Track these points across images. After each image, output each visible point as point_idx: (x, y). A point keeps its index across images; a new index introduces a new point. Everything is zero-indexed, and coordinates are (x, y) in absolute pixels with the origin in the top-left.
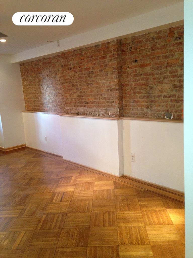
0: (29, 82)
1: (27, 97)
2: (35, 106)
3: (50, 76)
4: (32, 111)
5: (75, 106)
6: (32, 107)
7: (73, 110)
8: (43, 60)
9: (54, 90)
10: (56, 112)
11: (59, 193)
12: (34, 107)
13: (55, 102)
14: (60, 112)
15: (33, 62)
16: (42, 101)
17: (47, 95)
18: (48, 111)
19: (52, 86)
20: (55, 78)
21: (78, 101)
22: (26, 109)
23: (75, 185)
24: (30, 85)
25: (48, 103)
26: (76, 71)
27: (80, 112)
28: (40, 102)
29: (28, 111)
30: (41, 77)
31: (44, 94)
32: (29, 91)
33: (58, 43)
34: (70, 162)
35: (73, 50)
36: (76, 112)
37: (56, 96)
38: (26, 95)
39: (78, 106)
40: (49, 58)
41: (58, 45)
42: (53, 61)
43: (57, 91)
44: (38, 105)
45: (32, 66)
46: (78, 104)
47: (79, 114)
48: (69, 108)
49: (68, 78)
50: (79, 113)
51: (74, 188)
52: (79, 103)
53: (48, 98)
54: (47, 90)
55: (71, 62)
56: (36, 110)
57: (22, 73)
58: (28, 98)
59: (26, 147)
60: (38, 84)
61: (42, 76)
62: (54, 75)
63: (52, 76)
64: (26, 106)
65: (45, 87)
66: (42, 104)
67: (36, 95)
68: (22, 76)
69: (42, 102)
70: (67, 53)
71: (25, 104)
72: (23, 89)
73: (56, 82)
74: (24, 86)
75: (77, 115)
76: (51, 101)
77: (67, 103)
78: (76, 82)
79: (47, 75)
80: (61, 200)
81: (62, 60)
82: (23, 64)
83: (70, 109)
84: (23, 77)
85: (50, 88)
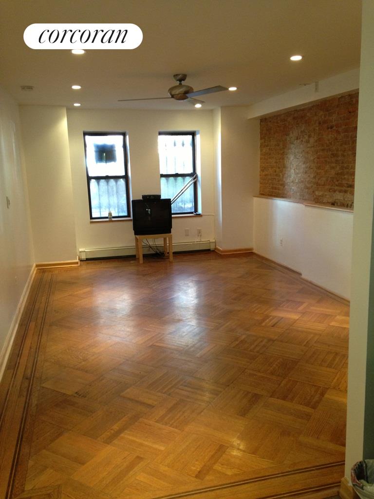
0: (269, 149)
1: (264, 173)
2: (273, 188)
3: (301, 139)
4: (269, 195)
5: (331, 191)
6: (268, 190)
7: (327, 196)
8: (295, 113)
9: (304, 163)
10: (302, 199)
11: (276, 317)
12: (271, 190)
13: (302, 182)
14: (308, 200)
15: (280, 115)
16: (284, 179)
17: (292, 171)
18: (290, 198)
19: (301, 155)
20: (308, 142)
21: (337, 183)
22: (260, 192)
23: (304, 313)
24: (270, 154)
25: (292, 183)
26: (339, 132)
27: (337, 201)
28: (281, 182)
29: (263, 196)
30: (287, 141)
31: (287, 168)
32: (267, 163)
33: (317, 86)
34: (311, 283)
35: (339, 97)
36: (331, 200)
37: (306, 173)
38: (263, 169)
39: (335, 191)
40: (303, 110)
41: (316, 90)
42: (308, 114)
43: (308, 164)
44: (277, 186)
45: (277, 123)
46: (336, 188)
47: (336, 205)
48: (321, 193)
49: (326, 144)
50: (335, 202)
51: (300, 316)
52: (337, 186)
53: (293, 176)
54: (293, 163)
55: (334, 117)
56: (274, 194)
57: (261, 133)
58: (266, 175)
59: (252, 252)
60: (282, 152)
61: (289, 139)
62: (307, 138)
63: (304, 140)
64: (260, 187)
65: (292, 157)
66: (283, 185)
67: (278, 170)
68: (261, 139)
69: (284, 182)
70: (329, 101)
71: (260, 183)
72: (261, 159)
73: (308, 149)
74: (261, 154)
75: (333, 206)
76: (297, 181)
77: (320, 185)
78: (337, 151)
79: (297, 138)
80: (274, 325)
81: (322, 113)
82: (266, 119)
83: (322, 196)
84: (263, 141)
85: (298, 159)
